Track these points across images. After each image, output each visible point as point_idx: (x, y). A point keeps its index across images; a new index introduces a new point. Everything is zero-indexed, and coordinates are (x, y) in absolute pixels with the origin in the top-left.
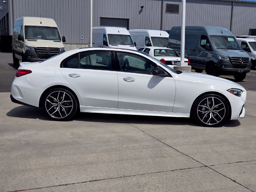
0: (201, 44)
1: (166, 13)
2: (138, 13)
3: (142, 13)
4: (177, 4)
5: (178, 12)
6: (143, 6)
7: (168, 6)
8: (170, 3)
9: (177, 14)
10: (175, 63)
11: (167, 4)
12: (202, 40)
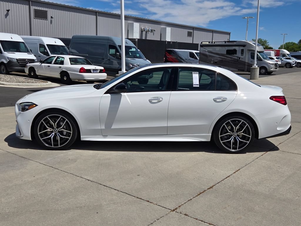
0: (110, 53)
1: (35, 18)
2: (3, 16)
3: (8, 17)
4: (45, 10)
5: (47, 18)
6: (9, 10)
7: (36, 11)
8: (38, 9)
9: (46, 20)
10: (93, 71)
11: (35, 9)
12: (110, 50)
